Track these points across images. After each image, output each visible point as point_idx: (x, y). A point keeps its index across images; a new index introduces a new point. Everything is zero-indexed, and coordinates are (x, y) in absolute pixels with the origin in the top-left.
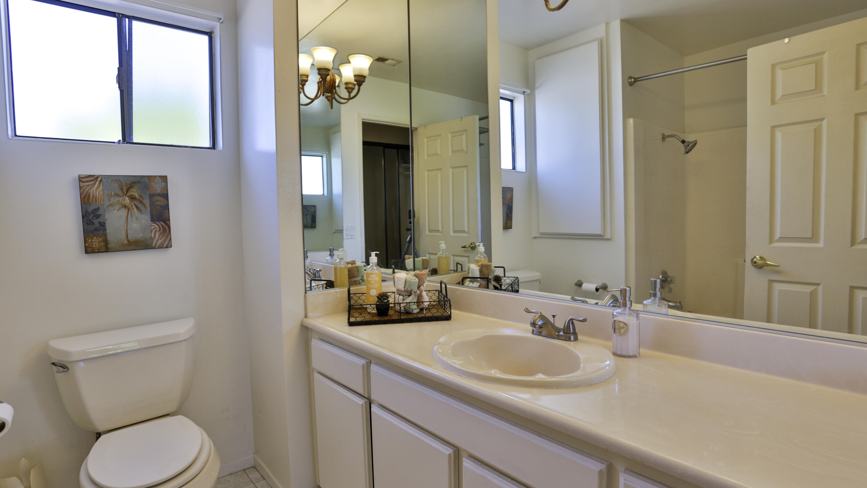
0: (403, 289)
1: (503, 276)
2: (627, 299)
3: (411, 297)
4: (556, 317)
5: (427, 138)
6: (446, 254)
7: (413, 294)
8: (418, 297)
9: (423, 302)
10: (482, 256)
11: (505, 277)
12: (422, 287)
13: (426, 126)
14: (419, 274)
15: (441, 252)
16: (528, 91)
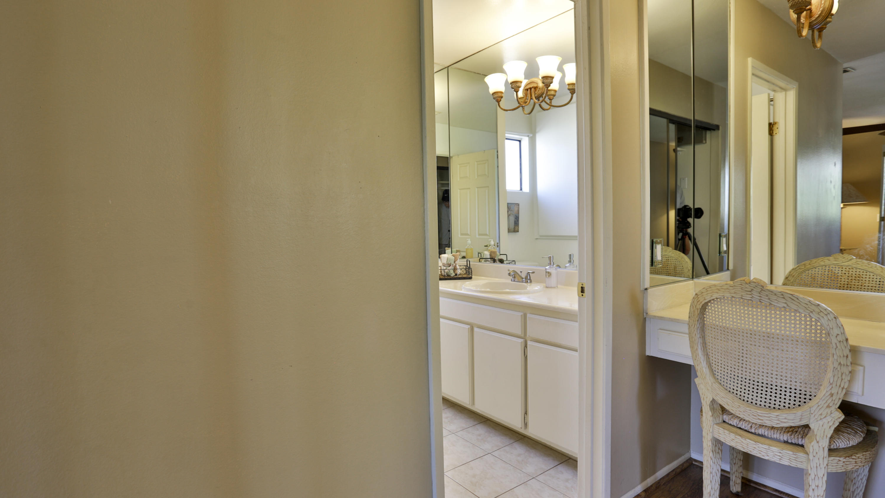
0: (446, 263)
1: (506, 260)
2: (552, 261)
3: (450, 267)
4: (522, 272)
5: (459, 164)
6: (471, 247)
7: (451, 265)
8: (454, 267)
9: (457, 269)
10: (492, 247)
11: (507, 260)
12: (456, 262)
13: (459, 155)
14: (454, 255)
15: (468, 246)
16: (531, 135)
